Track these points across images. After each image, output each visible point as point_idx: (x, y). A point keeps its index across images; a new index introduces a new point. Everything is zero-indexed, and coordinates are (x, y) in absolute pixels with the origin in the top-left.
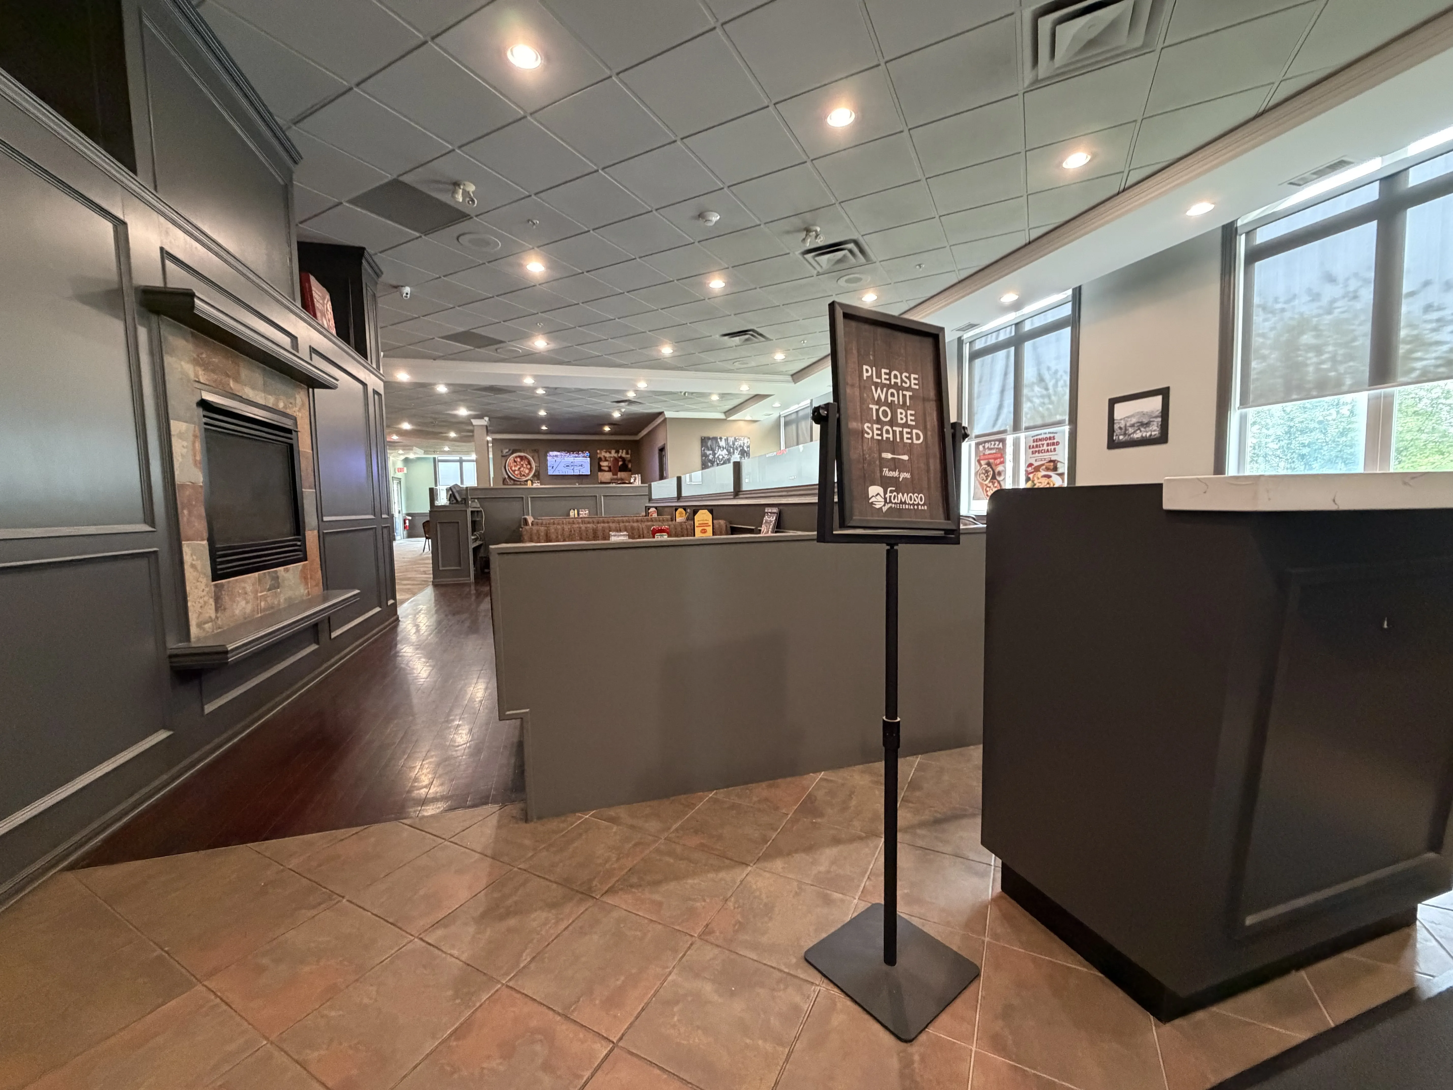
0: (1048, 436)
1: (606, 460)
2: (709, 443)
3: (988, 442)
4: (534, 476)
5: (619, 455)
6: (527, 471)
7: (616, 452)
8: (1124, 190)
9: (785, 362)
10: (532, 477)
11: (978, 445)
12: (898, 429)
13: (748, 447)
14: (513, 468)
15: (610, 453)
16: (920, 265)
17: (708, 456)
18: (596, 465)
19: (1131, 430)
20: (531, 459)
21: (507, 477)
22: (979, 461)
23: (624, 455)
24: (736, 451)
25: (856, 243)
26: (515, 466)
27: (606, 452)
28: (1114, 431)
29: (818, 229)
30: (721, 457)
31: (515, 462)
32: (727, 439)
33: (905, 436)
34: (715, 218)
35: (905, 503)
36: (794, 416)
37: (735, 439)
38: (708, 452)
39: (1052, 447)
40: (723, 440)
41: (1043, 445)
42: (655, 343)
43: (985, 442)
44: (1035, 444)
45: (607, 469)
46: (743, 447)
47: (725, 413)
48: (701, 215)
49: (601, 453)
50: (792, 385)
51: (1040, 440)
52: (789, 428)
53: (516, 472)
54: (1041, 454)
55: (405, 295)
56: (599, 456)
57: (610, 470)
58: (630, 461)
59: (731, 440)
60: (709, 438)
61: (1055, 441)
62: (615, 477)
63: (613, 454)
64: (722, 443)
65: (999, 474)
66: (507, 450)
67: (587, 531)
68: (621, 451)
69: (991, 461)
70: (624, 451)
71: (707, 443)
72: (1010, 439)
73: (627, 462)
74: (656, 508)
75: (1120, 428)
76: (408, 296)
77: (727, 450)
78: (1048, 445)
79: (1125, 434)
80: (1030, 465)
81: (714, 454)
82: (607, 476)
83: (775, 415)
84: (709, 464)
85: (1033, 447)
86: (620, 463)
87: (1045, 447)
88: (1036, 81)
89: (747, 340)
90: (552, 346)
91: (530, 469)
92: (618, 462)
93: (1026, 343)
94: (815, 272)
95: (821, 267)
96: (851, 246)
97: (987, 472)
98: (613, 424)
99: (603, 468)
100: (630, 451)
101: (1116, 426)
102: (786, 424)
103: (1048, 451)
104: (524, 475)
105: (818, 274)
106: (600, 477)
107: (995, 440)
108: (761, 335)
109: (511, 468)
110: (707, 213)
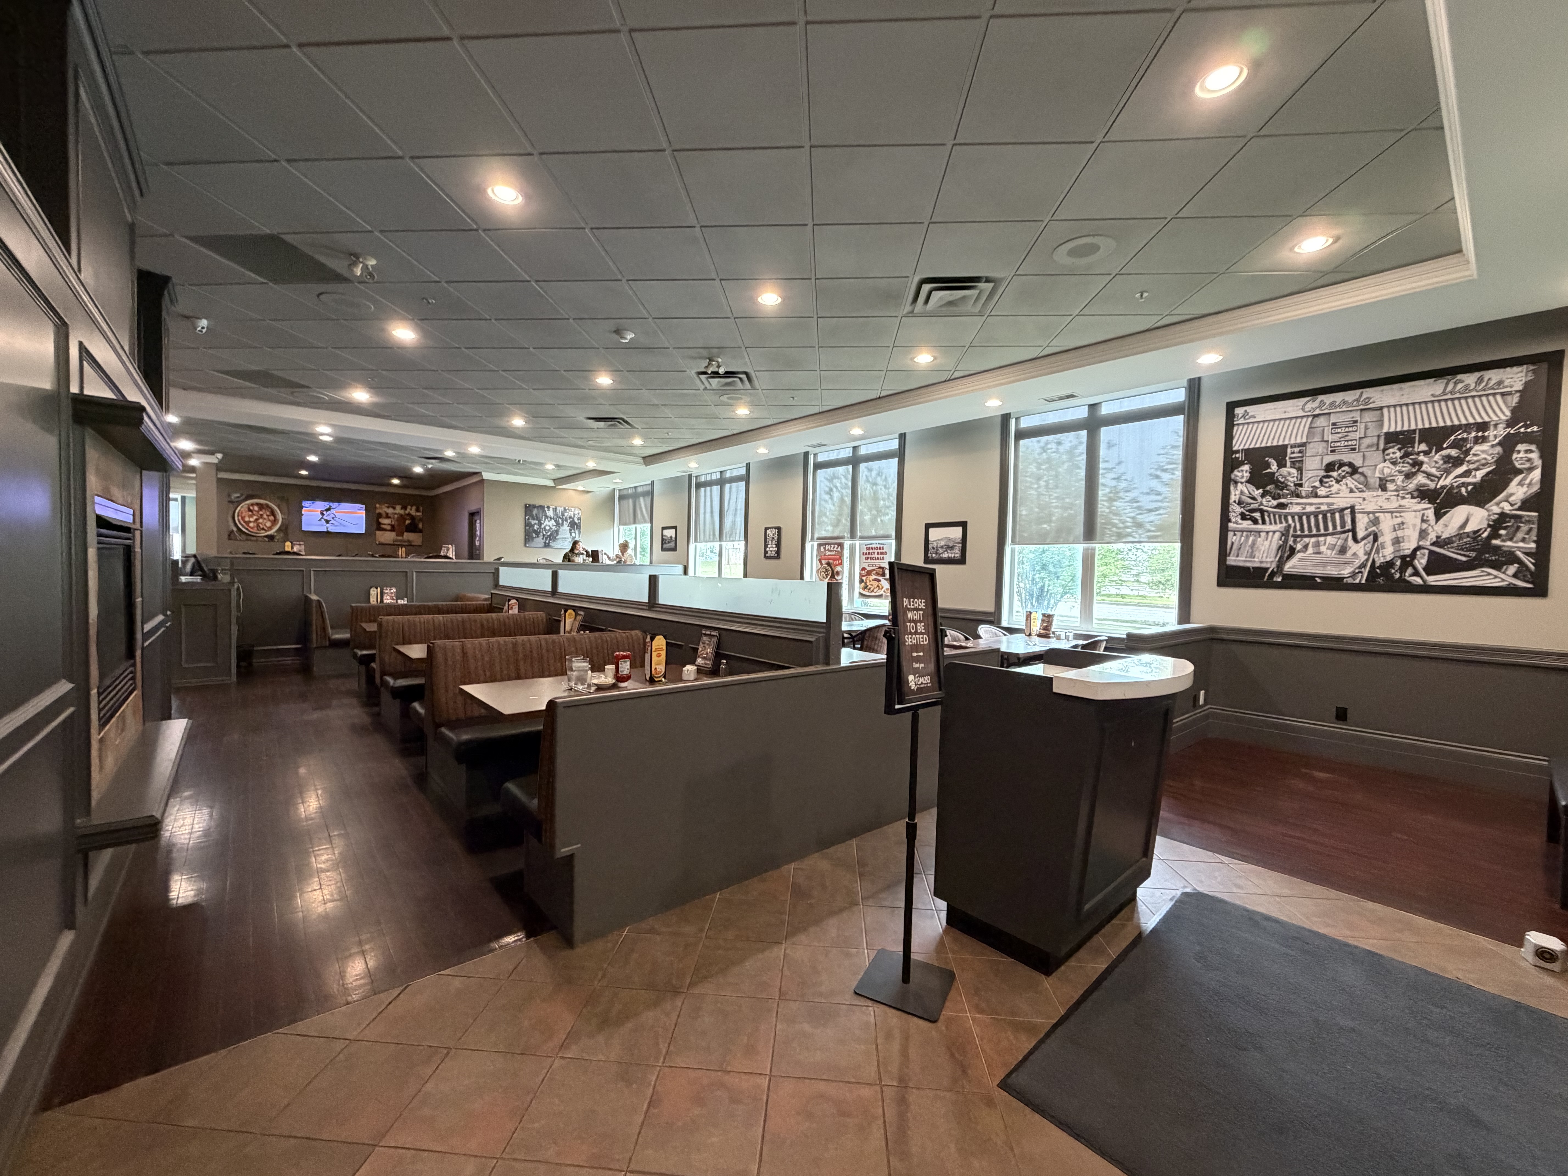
0: (878, 546)
1: (387, 516)
2: (535, 512)
3: (828, 544)
4: (279, 530)
5: (407, 512)
6: (269, 524)
7: (402, 508)
8: (949, 380)
9: (643, 446)
10: (277, 531)
11: (819, 545)
12: (918, 636)
13: (579, 519)
14: (247, 519)
15: (394, 508)
16: (793, 398)
17: (533, 526)
18: (374, 522)
19: (941, 551)
20: (276, 508)
21: (235, 529)
22: (820, 561)
23: (413, 512)
24: (565, 523)
25: (746, 373)
26: (250, 516)
27: (388, 507)
28: (928, 550)
29: (720, 360)
30: (548, 528)
31: (250, 510)
32: (556, 509)
33: (921, 640)
34: (630, 336)
35: (922, 683)
36: (630, 491)
37: (565, 509)
38: (533, 522)
39: (882, 556)
40: (551, 509)
41: (874, 553)
42: (504, 413)
43: (826, 544)
44: (868, 551)
45: (389, 527)
46: (573, 519)
47: (554, 480)
48: (618, 332)
49: (380, 508)
50: (644, 467)
51: (872, 548)
52: (625, 502)
53: (251, 525)
54: (872, 561)
55: (199, 328)
56: (378, 511)
57: (393, 530)
58: (421, 520)
59: (560, 510)
60: (534, 507)
61: (884, 551)
62: (400, 538)
63: (399, 510)
64: (550, 513)
65: (838, 573)
66: (238, 495)
68: (409, 507)
69: (831, 561)
70: (414, 508)
71: (531, 511)
72: (847, 544)
73: (416, 521)
75: (933, 548)
76: (204, 331)
77: (555, 521)
78: (878, 553)
79: (936, 553)
80: (863, 569)
81: (540, 524)
82: (387, 537)
83: (612, 487)
84: (534, 535)
85: (866, 554)
86: (408, 522)
87: (876, 556)
88: (912, 312)
89: (612, 425)
90: (375, 399)
91: (274, 522)
92: (405, 520)
93: (861, 465)
94: (703, 387)
95: (711, 384)
96: (743, 376)
97: (827, 570)
98: (408, 477)
99: (383, 526)
100: (421, 509)
101: (930, 546)
102: (621, 498)
103: (878, 559)
104: (263, 529)
105: (705, 389)
107: (834, 544)
108: (627, 422)
109: (243, 518)
110: (625, 332)
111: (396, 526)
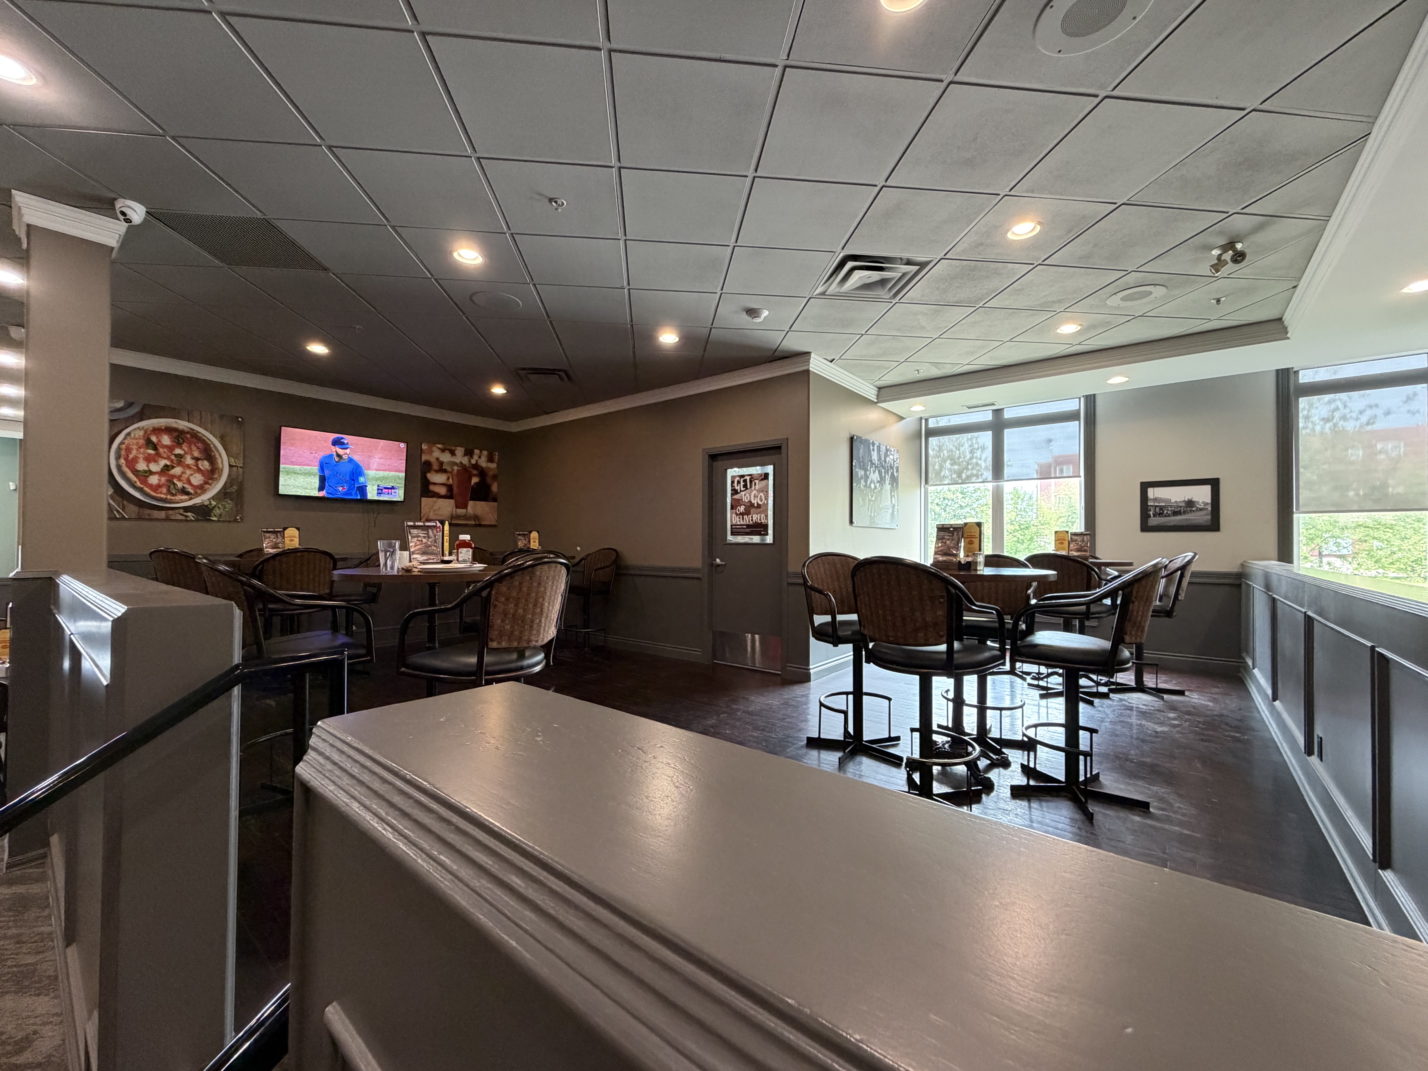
1: (441, 470)
2: (861, 451)
4: (224, 494)
5: (473, 462)
6: (197, 479)
7: (465, 454)
10: (217, 496)
13: (898, 470)
14: (142, 466)
15: (453, 453)
17: (860, 481)
18: (420, 479)
20: (214, 441)
23: (483, 463)
24: (886, 476)
26: (149, 459)
27: (443, 451)
31: (149, 443)
32: (879, 447)
37: (887, 449)
38: (860, 473)
40: (875, 448)
45: (443, 491)
46: (893, 469)
49: (431, 452)
53: (154, 480)
56: (424, 458)
57: (449, 496)
58: (495, 477)
60: (860, 441)
62: (461, 511)
63: (460, 457)
64: (875, 456)
68: (477, 451)
70: (485, 453)
71: (858, 450)
73: (489, 480)
77: (879, 472)
81: (866, 478)
82: (442, 508)
84: (860, 501)
86: (475, 480)
91: (211, 475)
99: (432, 488)
100: (497, 456)
104: (184, 492)
106: (425, 509)
109: (131, 464)
111: (455, 489)
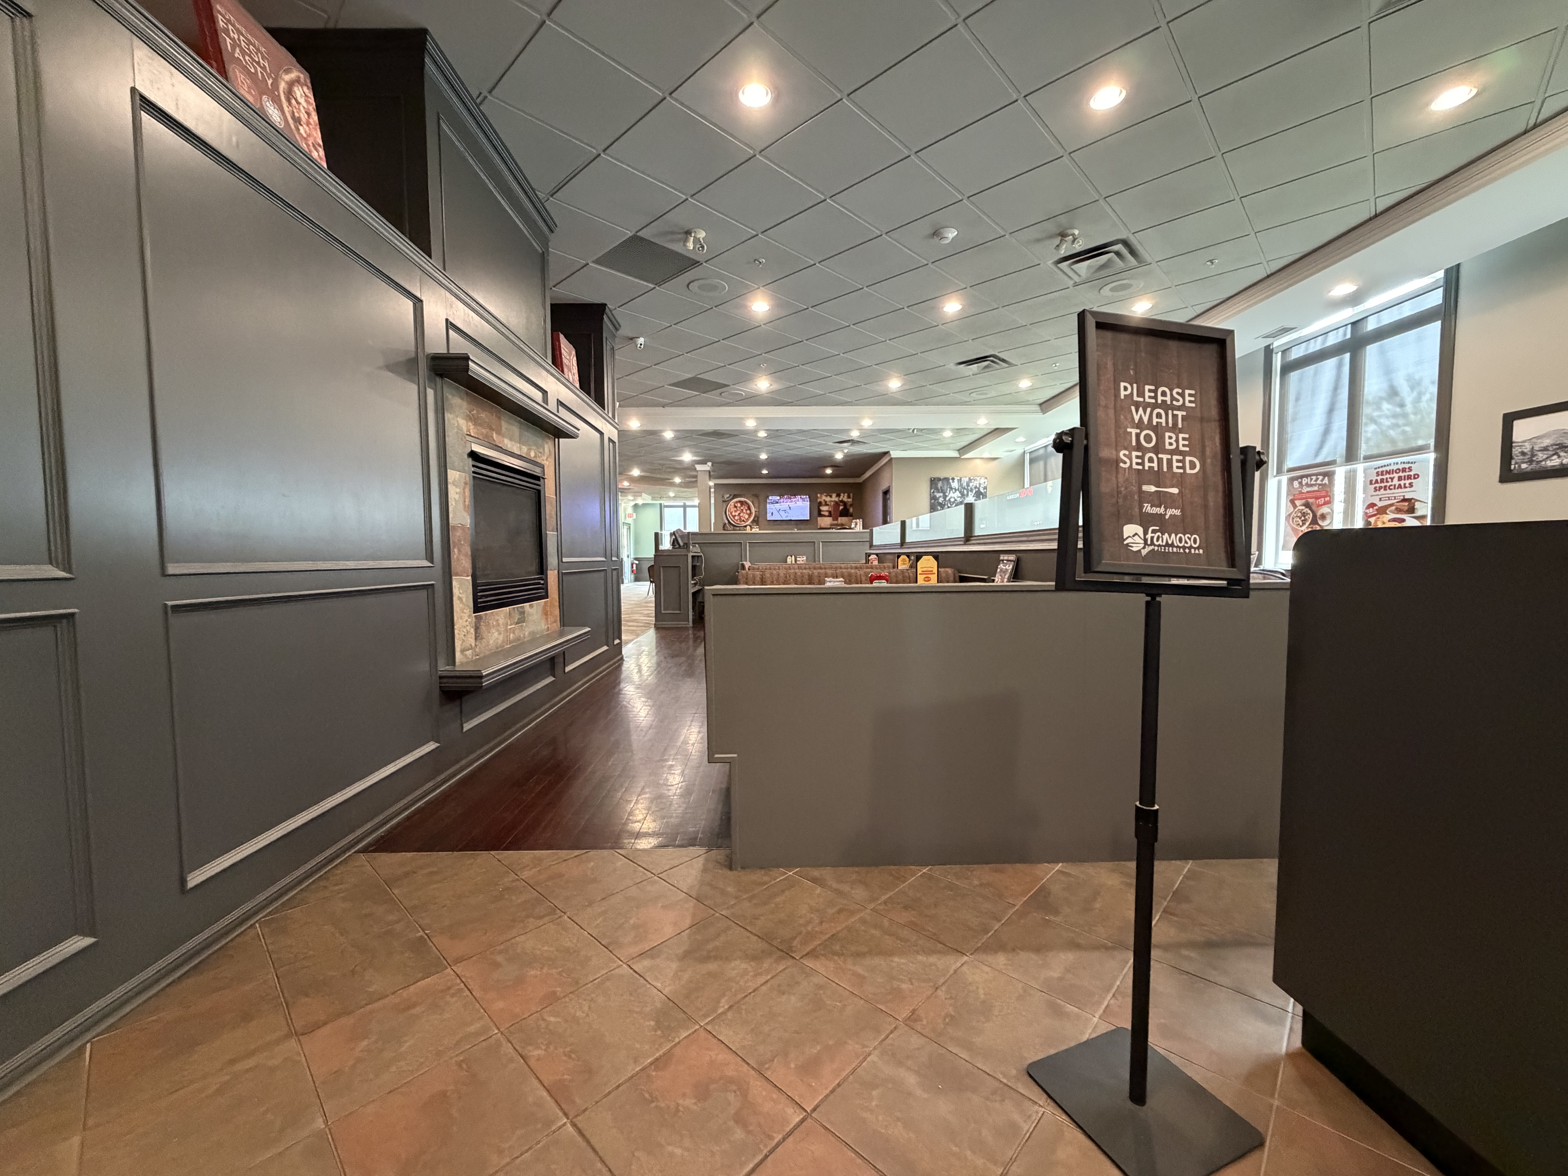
0: (1401, 467)
1: (826, 505)
2: (940, 484)
3: (1307, 476)
4: (754, 521)
6: (747, 516)
8: (1535, 126)
9: (1032, 389)
10: (751, 522)
11: (1291, 480)
12: (1165, 457)
13: (985, 488)
14: (734, 514)
15: (831, 497)
16: (1211, 261)
17: (938, 499)
18: (816, 511)
19: (1541, 456)
20: (751, 504)
21: (727, 522)
22: (1292, 502)
23: (845, 499)
24: (970, 493)
25: (1125, 243)
26: (735, 511)
27: (826, 496)
28: (1511, 458)
29: (1076, 232)
30: (952, 500)
31: (736, 507)
32: (961, 479)
33: (1175, 464)
34: (951, 234)
35: (1172, 545)
36: (1042, 452)
37: (970, 479)
38: (938, 495)
39: (1407, 482)
40: (956, 481)
41: (1392, 479)
42: (881, 378)
43: (1302, 477)
44: (1379, 478)
45: (827, 514)
46: (979, 489)
47: (959, 450)
48: (936, 233)
49: (821, 497)
50: (1040, 415)
51: (1388, 472)
52: (1035, 466)
53: (736, 518)
54: (1388, 491)
55: (639, 345)
56: (819, 500)
57: (830, 516)
58: (851, 505)
59: (965, 480)
60: (939, 479)
61: (1412, 473)
62: (835, 522)
63: (834, 498)
64: (955, 485)
65: (1323, 517)
66: (728, 496)
67: (803, 576)
68: (842, 494)
69: (1310, 501)
70: (846, 494)
71: (937, 484)
72: (1340, 473)
73: (848, 507)
74: (877, 555)
75: (1523, 454)
76: (642, 346)
77: (960, 492)
78: (1400, 479)
79: (1531, 462)
80: (1372, 505)
81: (945, 497)
82: (826, 521)
83: (1019, 451)
84: (939, 508)
85: (1377, 482)
86: (841, 508)
87: (1396, 482)
89: (986, 367)
90: (775, 387)
91: (750, 515)
92: (839, 505)
93: (1368, 347)
94: (1071, 283)
95: (1080, 276)
96: (1118, 247)
97: (1304, 515)
98: (835, 466)
99: (822, 513)
100: (851, 495)
101: (1516, 451)
102: (1032, 461)
103: (1400, 486)
104: (744, 521)
105: (1076, 285)
106: (819, 522)
107: (1317, 475)
108: (1003, 361)
109: (731, 513)
110: (942, 230)
111: (832, 513)
